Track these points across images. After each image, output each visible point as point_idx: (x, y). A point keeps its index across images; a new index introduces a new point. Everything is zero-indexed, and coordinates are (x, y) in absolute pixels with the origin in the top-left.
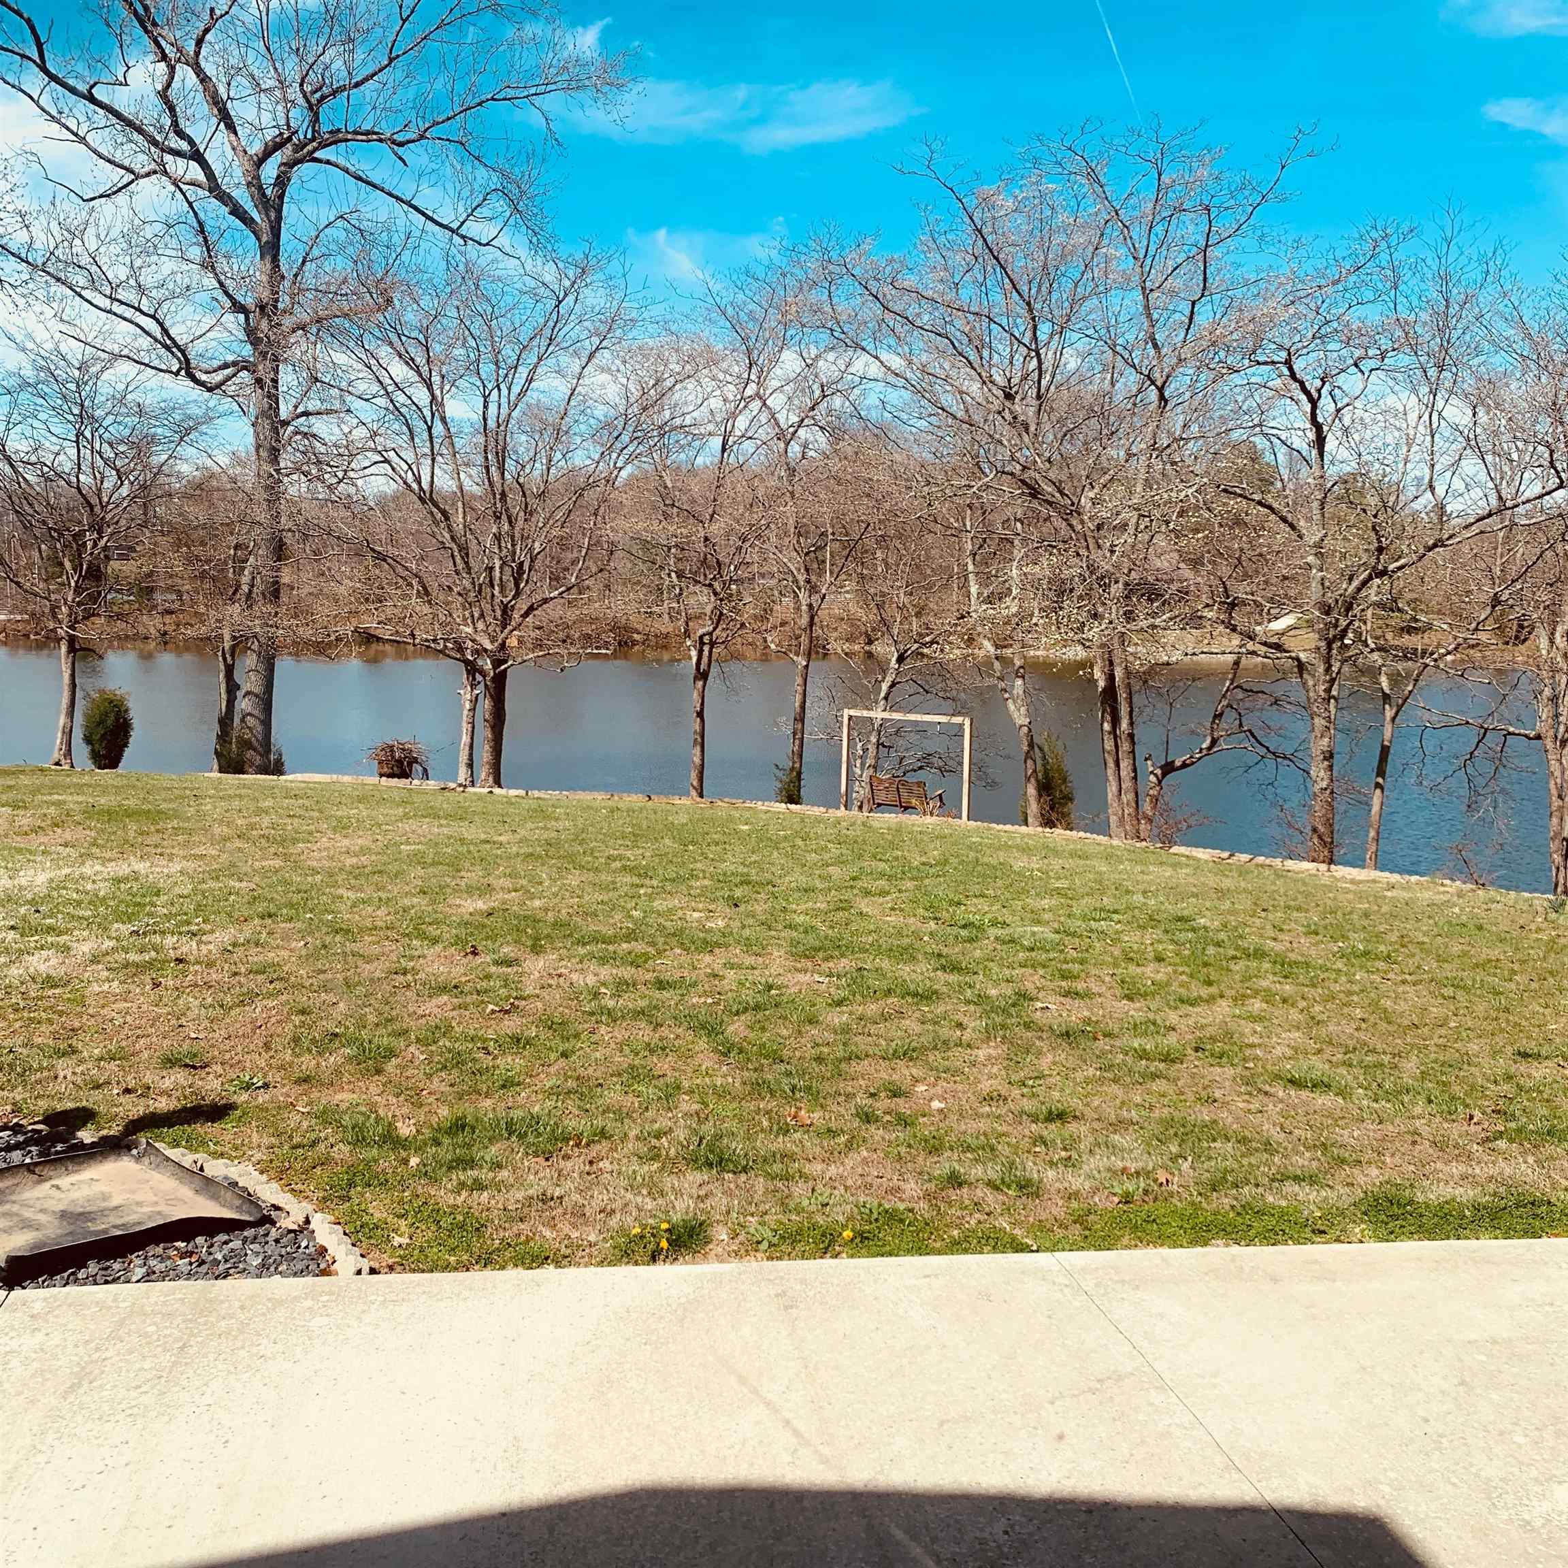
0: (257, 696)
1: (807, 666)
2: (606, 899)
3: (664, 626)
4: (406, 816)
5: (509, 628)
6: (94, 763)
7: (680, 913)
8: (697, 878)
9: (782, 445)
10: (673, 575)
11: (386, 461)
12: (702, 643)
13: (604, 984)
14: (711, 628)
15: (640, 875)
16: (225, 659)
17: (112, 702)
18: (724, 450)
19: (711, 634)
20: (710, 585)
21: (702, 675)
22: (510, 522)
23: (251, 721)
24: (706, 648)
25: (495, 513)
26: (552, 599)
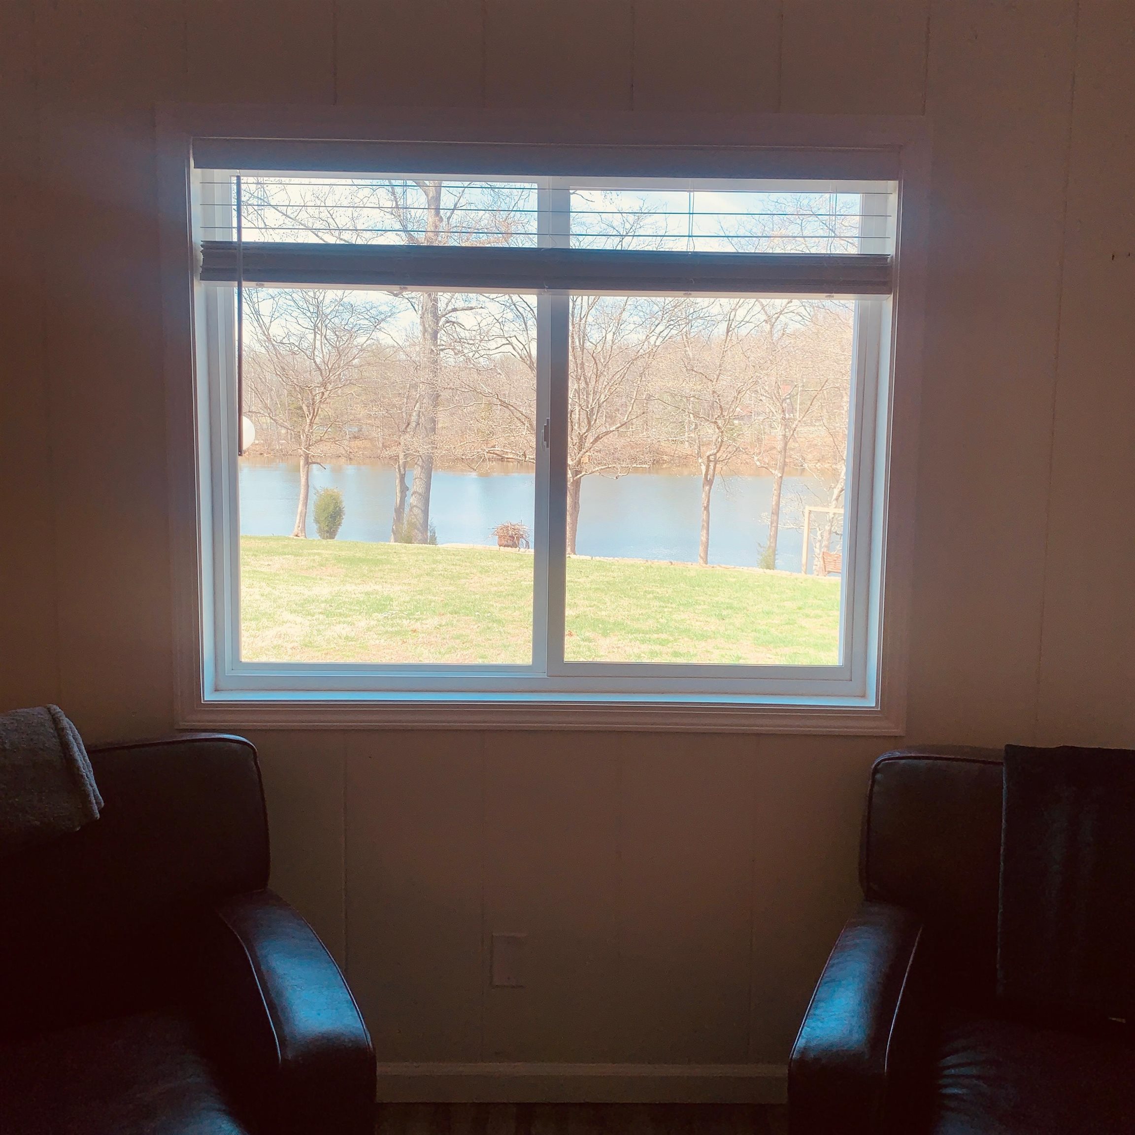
0: (420, 494)
1: (781, 477)
2: (644, 613)
3: (686, 449)
4: (521, 566)
5: (584, 450)
6: (320, 536)
7: (688, 622)
8: (700, 604)
9: (768, 326)
10: (691, 415)
11: (510, 343)
12: (709, 461)
13: (644, 653)
14: (715, 451)
15: (664, 602)
16: (399, 470)
17: (331, 496)
18: (728, 332)
19: (715, 454)
20: (716, 423)
21: (709, 482)
22: (586, 382)
23: (416, 511)
24: (712, 464)
25: (576, 376)
26: (611, 432)
